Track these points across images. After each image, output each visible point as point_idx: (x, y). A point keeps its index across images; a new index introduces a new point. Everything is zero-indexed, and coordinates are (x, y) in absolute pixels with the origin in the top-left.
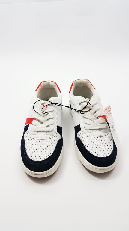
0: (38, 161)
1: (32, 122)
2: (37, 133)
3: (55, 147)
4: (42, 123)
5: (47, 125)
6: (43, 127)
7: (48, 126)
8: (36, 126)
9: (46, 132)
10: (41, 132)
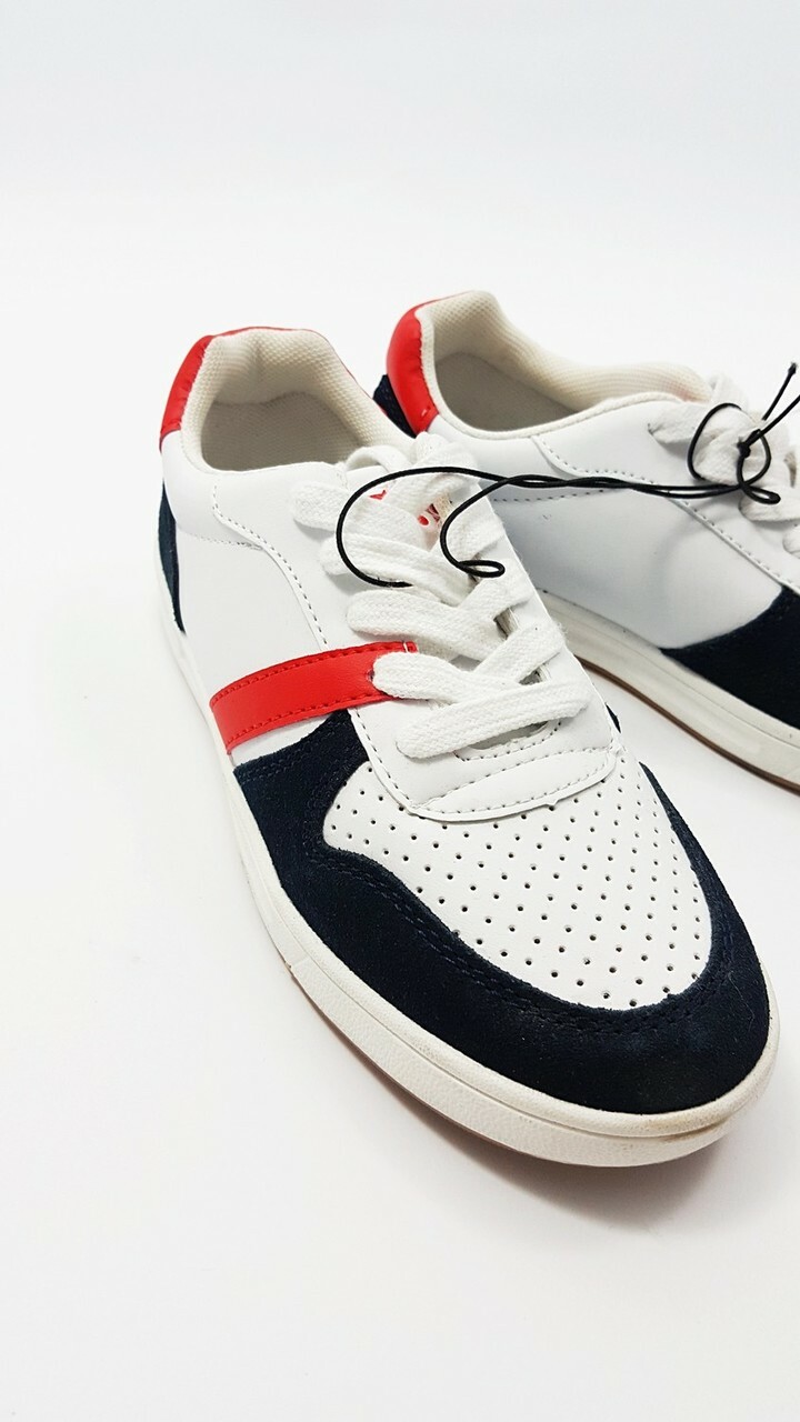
0: (672, 1001)
1: (381, 684)
2: (478, 763)
3: (675, 836)
4: (465, 662)
5: (526, 671)
6: (501, 695)
7: (533, 677)
8: (446, 707)
9: (544, 733)
10: (512, 746)
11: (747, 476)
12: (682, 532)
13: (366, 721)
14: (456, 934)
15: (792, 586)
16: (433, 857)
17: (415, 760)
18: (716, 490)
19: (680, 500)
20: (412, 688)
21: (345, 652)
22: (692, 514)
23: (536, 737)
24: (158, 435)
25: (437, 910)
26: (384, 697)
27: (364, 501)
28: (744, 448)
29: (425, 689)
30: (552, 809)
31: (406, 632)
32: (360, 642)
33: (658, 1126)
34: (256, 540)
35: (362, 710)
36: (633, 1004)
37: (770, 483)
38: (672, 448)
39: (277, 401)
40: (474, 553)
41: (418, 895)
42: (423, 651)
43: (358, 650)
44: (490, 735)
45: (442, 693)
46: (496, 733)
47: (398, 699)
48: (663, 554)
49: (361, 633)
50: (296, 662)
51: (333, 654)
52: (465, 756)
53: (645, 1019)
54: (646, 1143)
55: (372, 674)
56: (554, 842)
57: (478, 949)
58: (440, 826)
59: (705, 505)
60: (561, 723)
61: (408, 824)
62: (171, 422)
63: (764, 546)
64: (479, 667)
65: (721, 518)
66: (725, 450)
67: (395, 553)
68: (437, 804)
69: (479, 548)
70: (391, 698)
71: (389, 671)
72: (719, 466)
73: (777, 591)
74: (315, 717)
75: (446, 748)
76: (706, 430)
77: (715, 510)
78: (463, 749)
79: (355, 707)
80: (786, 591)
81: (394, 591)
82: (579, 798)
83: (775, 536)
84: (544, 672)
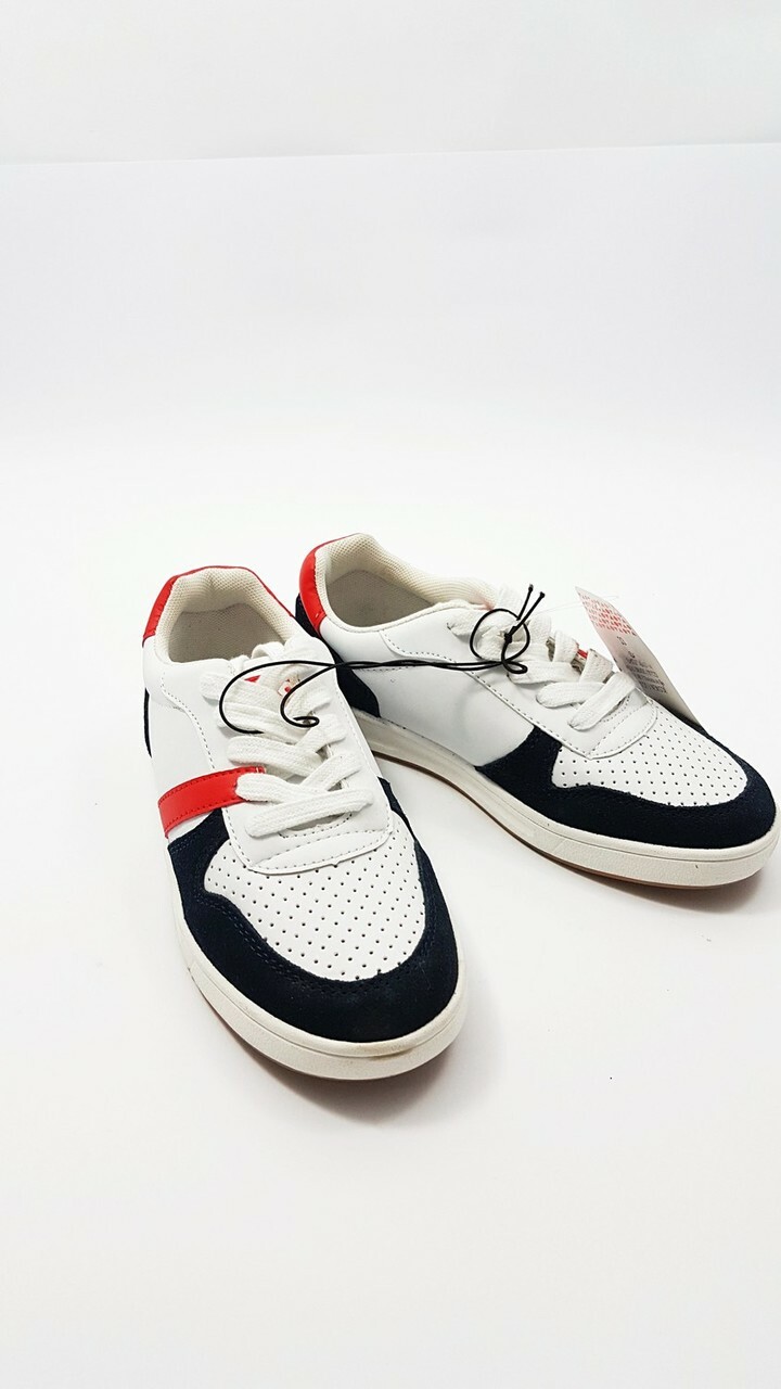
0: (380, 977)
1: (240, 792)
2: (292, 839)
3: (419, 885)
4: (296, 778)
5: (332, 782)
6: (311, 798)
7: (338, 786)
8: (275, 806)
9: (339, 821)
10: (316, 829)
11: (508, 655)
12: (471, 691)
13: (231, 815)
14: (266, 940)
15: (539, 726)
16: (258, 895)
17: (254, 837)
18: (490, 665)
19: (469, 672)
20: (257, 794)
21: (223, 773)
22: (476, 679)
23: (334, 823)
24: (142, 639)
25: (257, 926)
26: (242, 800)
27: (240, 683)
28: (508, 638)
29: (264, 795)
30: (336, 866)
31: (257, 761)
32: (232, 767)
33: (365, 1049)
34: (181, 706)
35: (229, 808)
36: (357, 978)
37: (525, 659)
38: (461, 637)
39: (228, 610)
40: (308, 711)
41: (247, 917)
42: (269, 773)
43: (230, 772)
44: (300, 822)
45: (273, 798)
46: (305, 821)
47: (249, 801)
48: (461, 705)
49: (233, 762)
50: (197, 780)
51: (216, 774)
52: (285, 834)
53: (361, 986)
54: (360, 1061)
55: (236, 786)
56: (333, 886)
57: (276, 948)
58: (265, 877)
59: (485, 674)
60: (351, 815)
61: (246, 876)
62: (150, 631)
63: (523, 700)
64: (304, 781)
65: (494, 682)
66: (494, 640)
67: (255, 714)
68: (265, 864)
69: (312, 708)
70: (244, 801)
71: (246, 785)
72: (490, 649)
73: (531, 729)
74: (204, 813)
75: (272, 830)
76: (480, 628)
77: (490, 677)
78: (283, 831)
79: (226, 806)
80: (536, 729)
81: (252, 737)
82: (355, 860)
83: (530, 693)
84: (344, 784)
